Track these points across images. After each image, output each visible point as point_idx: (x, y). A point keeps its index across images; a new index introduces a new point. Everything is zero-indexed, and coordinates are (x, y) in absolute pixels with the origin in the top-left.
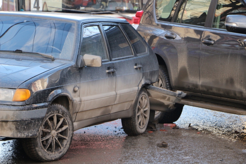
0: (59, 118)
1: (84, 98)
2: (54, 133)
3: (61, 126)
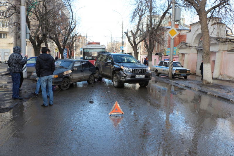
0: (66, 81)
1: (73, 77)
2: (65, 84)
3: (67, 83)
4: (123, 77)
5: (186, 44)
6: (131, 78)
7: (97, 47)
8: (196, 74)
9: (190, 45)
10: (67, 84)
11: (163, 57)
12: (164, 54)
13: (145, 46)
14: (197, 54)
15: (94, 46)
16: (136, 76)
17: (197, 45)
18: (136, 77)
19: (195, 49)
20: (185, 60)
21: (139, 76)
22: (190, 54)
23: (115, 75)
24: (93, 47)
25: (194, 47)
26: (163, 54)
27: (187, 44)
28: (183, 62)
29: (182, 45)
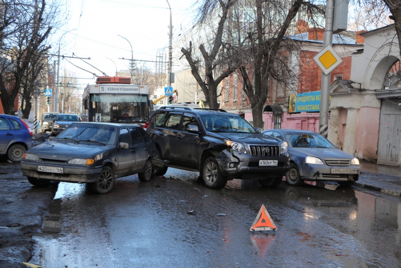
0: (108, 173)
1: (120, 164)
2: (105, 180)
4: (232, 165)
5: (349, 83)
6: (249, 166)
7: (127, 89)
8: (376, 160)
9: (362, 88)
10: (109, 180)
11: (286, 116)
12: (288, 107)
13: (244, 89)
14: (381, 108)
15: (119, 87)
16: (260, 161)
17: (378, 87)
18: (260, 165)
19: (374, 97)
20: (347, 126)
21: (266, 161)
22: (362, 109)
23: (211, 160)
24: (118, 89)
25: (371, 92)
26: (285, 110)
27: (353, 85)
28: (343, 131)
29: (340, 87)
